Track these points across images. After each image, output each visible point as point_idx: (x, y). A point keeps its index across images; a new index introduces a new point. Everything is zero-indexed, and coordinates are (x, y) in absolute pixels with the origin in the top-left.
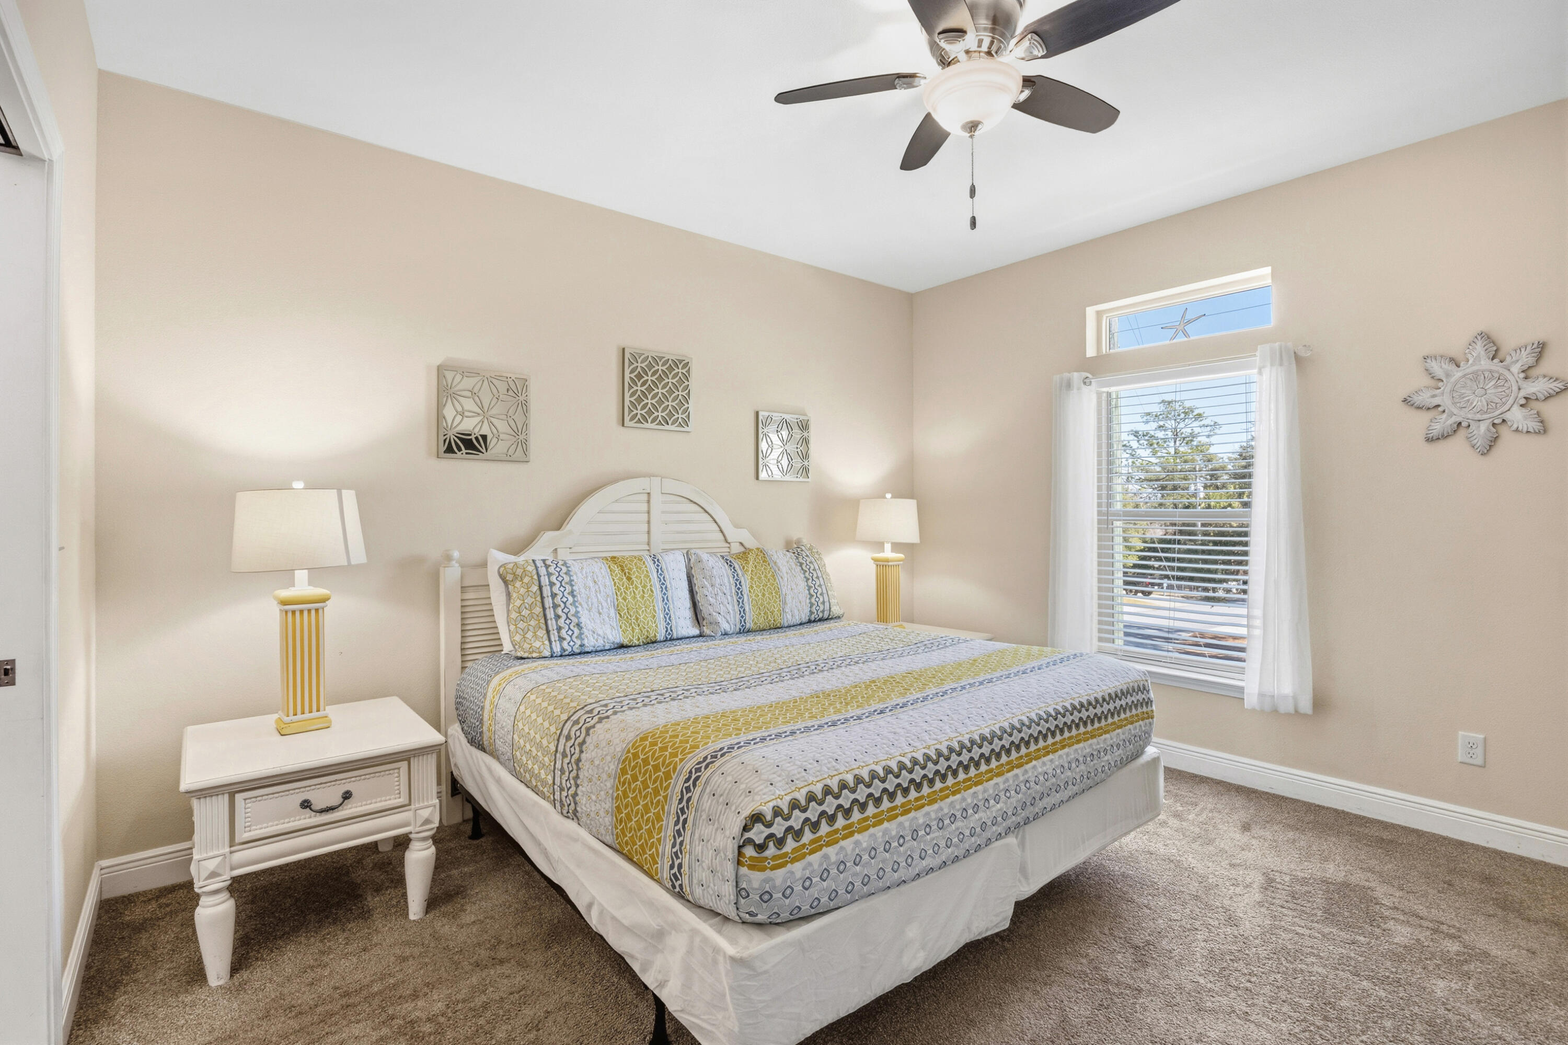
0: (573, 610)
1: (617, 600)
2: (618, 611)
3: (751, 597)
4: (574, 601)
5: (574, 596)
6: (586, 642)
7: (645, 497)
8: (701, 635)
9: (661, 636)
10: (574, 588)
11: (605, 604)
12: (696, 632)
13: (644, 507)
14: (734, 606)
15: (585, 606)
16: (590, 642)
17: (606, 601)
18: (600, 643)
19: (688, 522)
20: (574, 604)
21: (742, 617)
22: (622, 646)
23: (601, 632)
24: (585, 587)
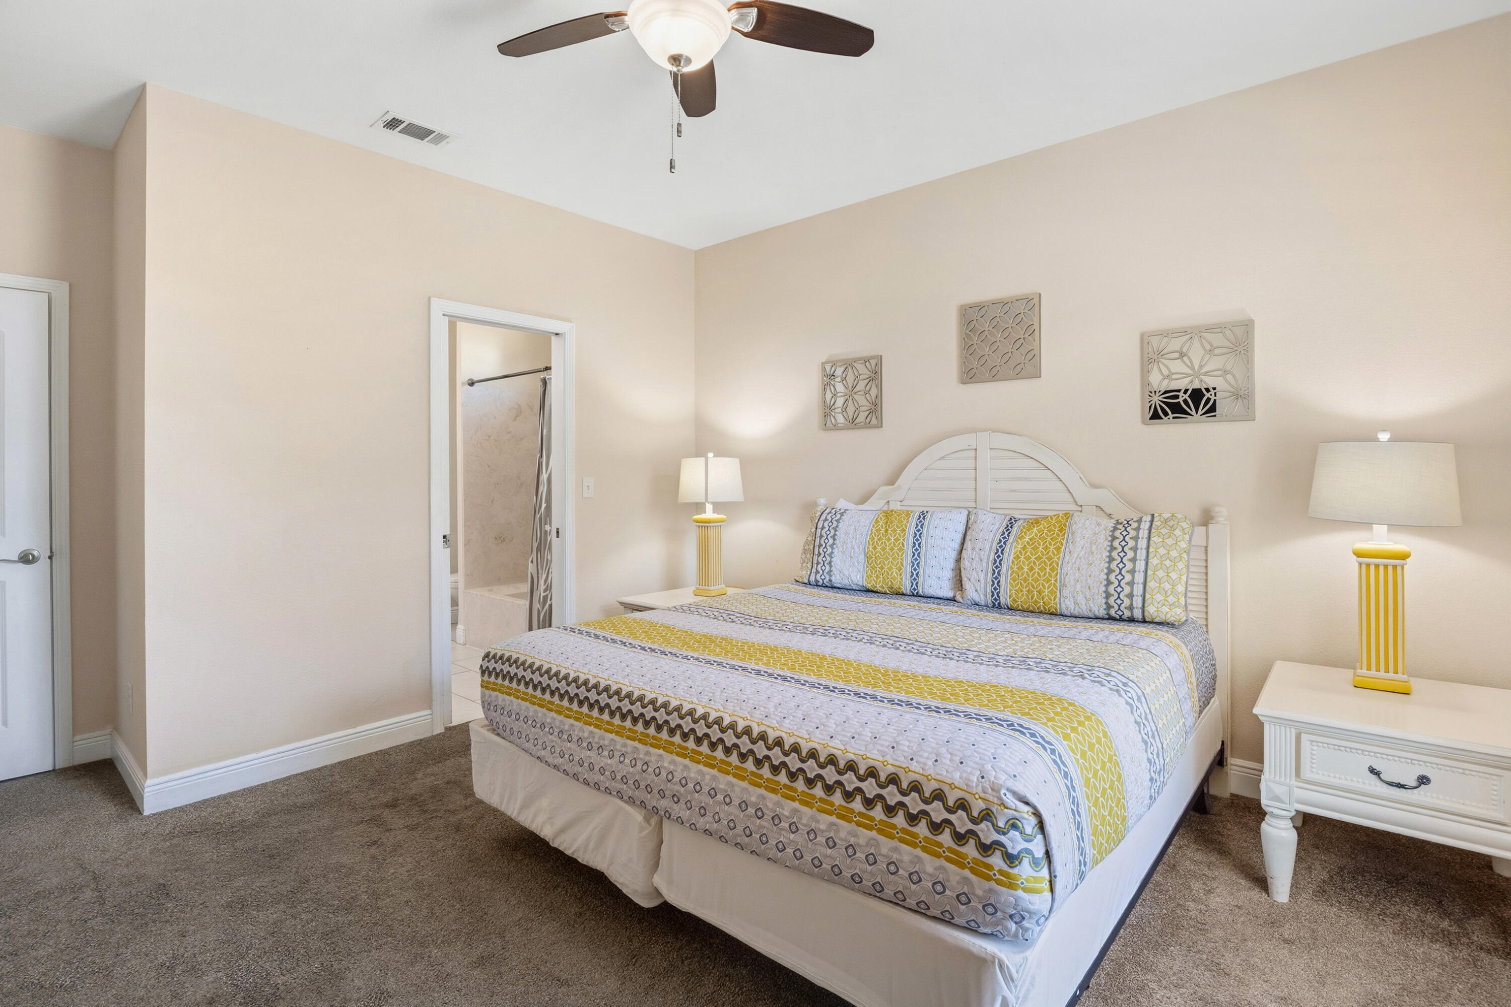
0: (830, 550)
1: (868, 548)
2: (868, 557)
3: (1012, 568)
4: (834, 544)
5: (834, 540)
6: (833, 578)
7: (972, 453)
8: (953, 600)
9: (907, 588)
10: (837, 533)
11: (857, 550)
12: (950, 594)
13: (971, 463)
14: (986, 575)
15: (841, 549)
16: (837, 580)
17: (859, 547)
18: (845, 582)
19: (1026, 479)
20: (832, 546)
21: (995, 589)
22: (868, 591)
23: (846, 573)
24: (847, 534)
